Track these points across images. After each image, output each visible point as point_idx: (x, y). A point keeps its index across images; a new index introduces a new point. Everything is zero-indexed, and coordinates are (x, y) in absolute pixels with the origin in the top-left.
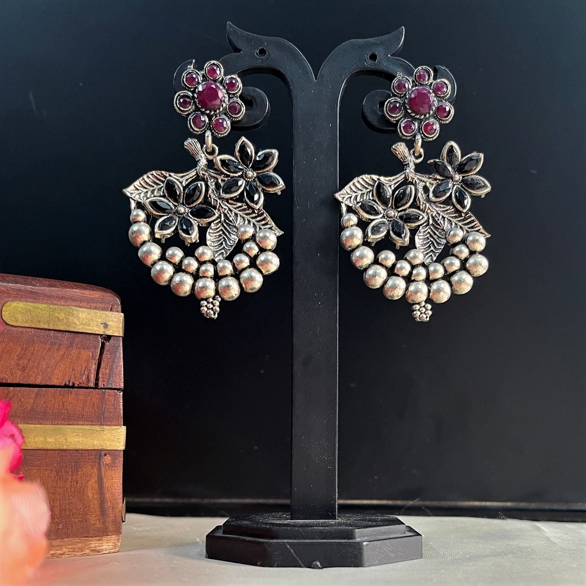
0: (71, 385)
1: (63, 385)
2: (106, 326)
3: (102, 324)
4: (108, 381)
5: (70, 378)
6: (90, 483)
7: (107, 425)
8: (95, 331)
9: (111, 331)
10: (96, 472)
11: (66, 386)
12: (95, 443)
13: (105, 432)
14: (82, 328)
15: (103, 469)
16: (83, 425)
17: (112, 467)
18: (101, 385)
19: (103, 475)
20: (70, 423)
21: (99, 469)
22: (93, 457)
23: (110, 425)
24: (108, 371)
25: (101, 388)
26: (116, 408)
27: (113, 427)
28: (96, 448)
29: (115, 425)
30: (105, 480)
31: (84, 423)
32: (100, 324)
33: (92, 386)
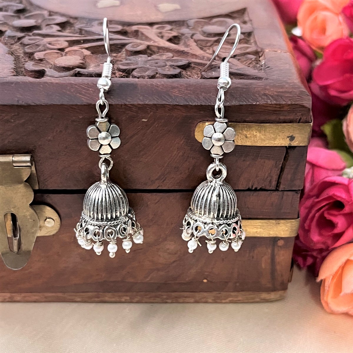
0: (253, 188)
1: (247, 188)
2: (292, 138)
3: (288, 137)
4: (288, 184)
5: (254, 184)
6: (264, 258)
8: (281, 144)
9: (297, 143)
10: (270, 251)
11: (249, 190)
12: (271, 233)
13: (281, 225)
14: (268, 143)
15: (276, 249)
17: (284, 248)
18: (282, 187)
21: (273, 249)
24: (289, 176)
25: (282, 191)
26: (292, 206)
28: (271, 236)
32: (286, 137)
33: (273, 189)
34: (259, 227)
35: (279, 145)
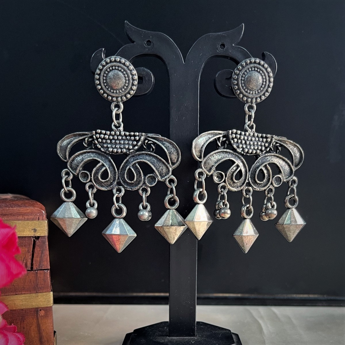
2: (35, 230)
3: (32, 230)
4: (39, 265)
6: (32, 328)
7: (40, 292)
8: (28, 235)
9: (39, 234)
10: (35, 321)
12: (34, 304)
13: (39, 297)
15: (40, 319)
16: (25, 294)
17: (45, 317)
18: (35, 268)
19: (40, 322)
20: (16, 293)
21: (38, 319)
22: (33, 312)
23: (42, 292)
24: (38, 259)
25: (35, 270)
26: (45, 281)
27: (44, 293)
28: (34, 307)
29: (45, 292)
30: (41, 325)
31: (25, 293)
32: (31, 230)
33: (29, 269)
34: (24, 300)
35: (27, 236)
